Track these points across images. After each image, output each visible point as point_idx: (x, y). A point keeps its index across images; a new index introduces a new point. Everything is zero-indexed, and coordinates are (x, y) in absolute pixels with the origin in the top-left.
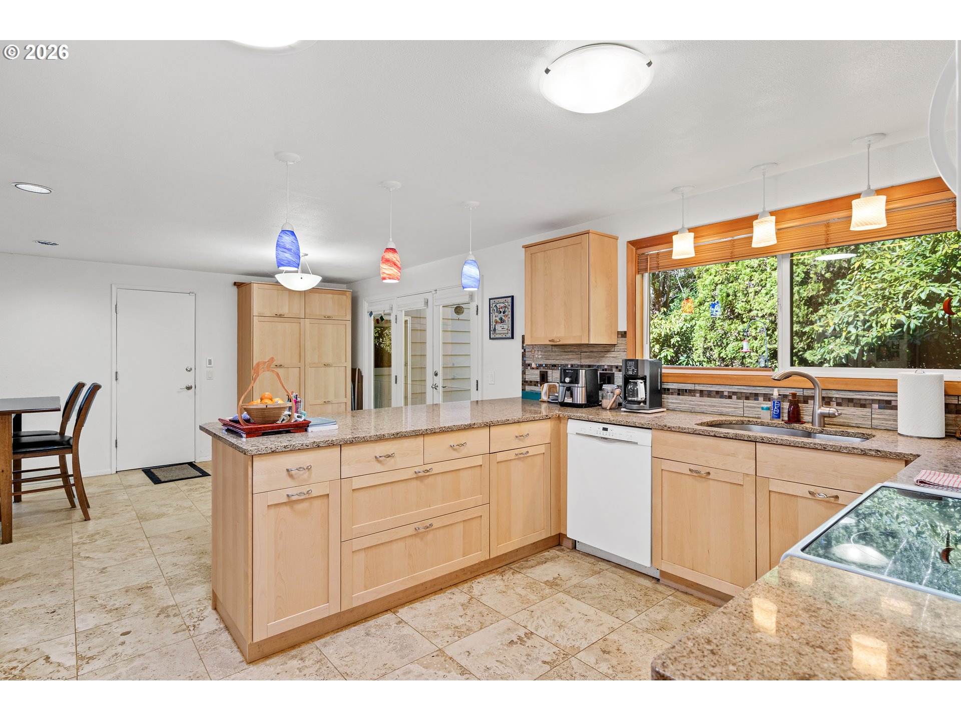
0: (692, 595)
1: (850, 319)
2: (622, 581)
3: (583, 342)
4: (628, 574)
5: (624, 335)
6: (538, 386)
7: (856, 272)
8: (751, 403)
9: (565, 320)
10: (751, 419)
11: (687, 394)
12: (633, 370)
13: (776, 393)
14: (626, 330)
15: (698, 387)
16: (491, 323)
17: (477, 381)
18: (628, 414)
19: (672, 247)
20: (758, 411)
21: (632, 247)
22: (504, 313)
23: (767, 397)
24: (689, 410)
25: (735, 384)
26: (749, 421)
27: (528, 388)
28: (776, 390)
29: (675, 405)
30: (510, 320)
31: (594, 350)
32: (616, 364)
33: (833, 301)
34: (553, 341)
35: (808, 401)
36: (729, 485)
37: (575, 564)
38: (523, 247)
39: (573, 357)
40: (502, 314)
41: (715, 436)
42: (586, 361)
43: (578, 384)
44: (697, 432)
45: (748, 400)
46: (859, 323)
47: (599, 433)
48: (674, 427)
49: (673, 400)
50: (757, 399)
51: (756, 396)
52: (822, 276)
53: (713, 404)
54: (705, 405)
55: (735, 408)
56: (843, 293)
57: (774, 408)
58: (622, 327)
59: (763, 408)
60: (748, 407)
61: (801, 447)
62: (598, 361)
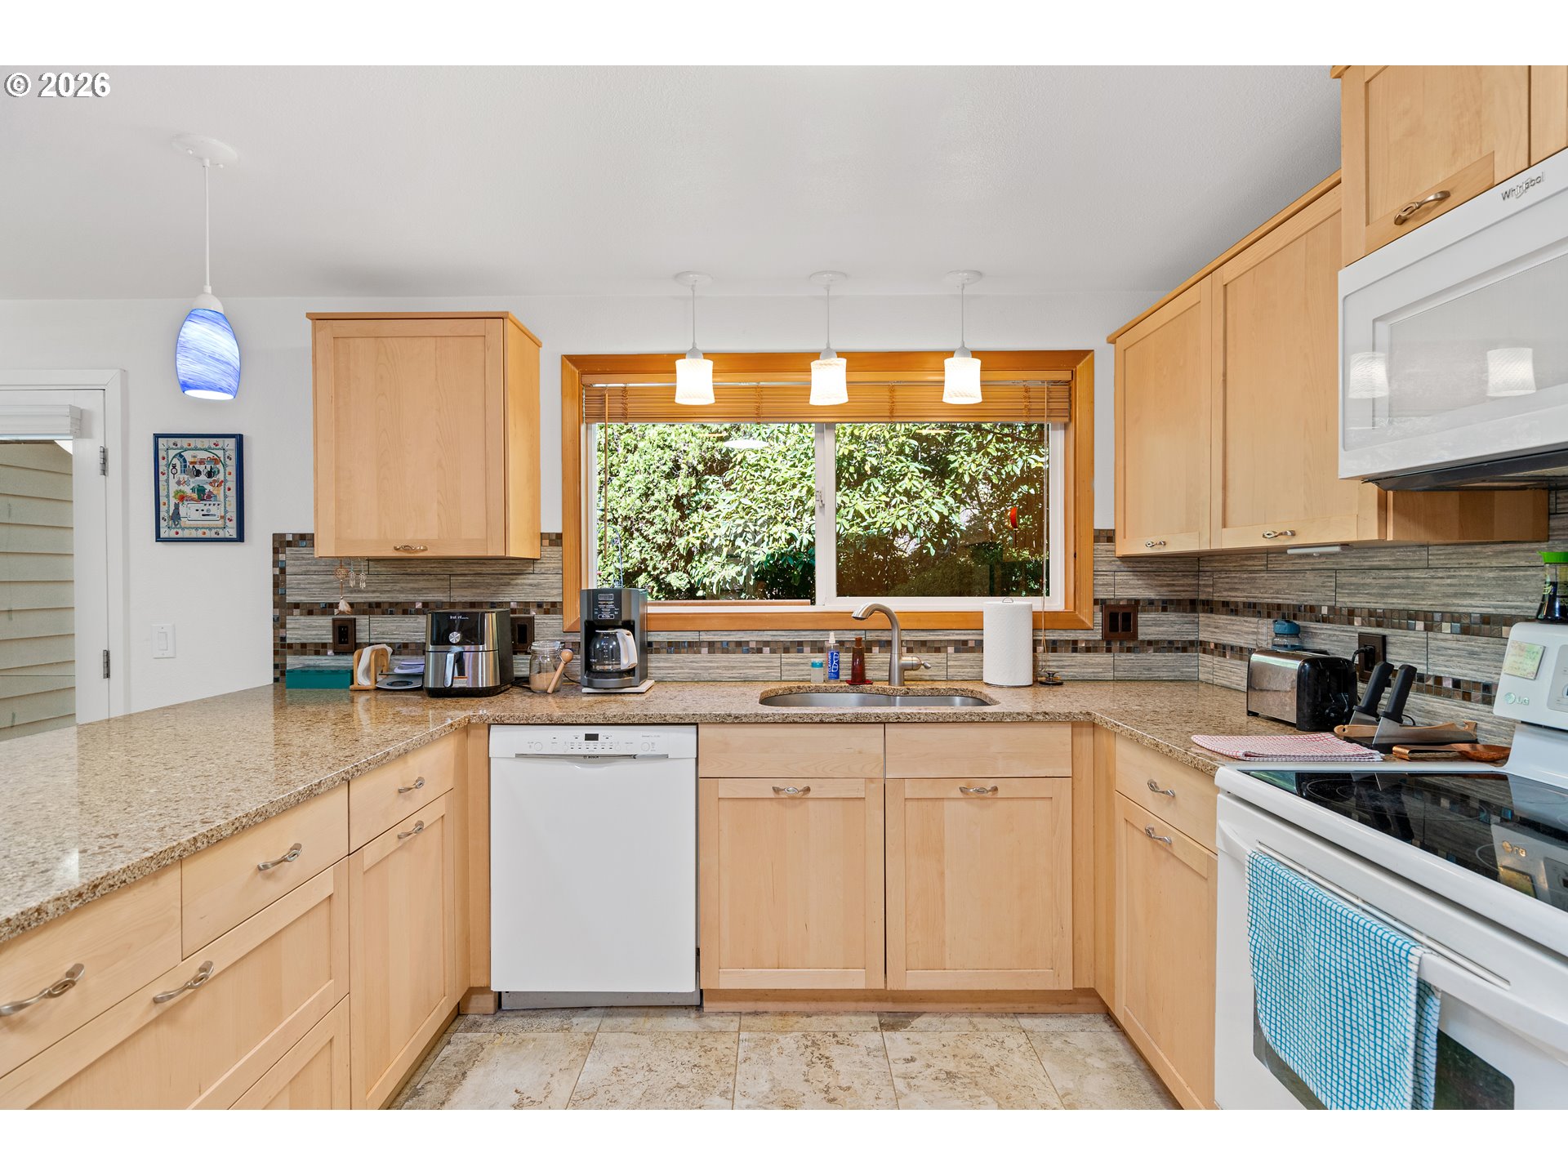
0: (766, 1012)
1: (740, 530)
2: (645, 1041)
3: (490, 554)
4: (641, 1020)
5: (556, 540)
6: (326, 654)
7: (738, 467)
8: (792, 657)
9: (439, 503)
10: (801, 685)
11: (686, 650)
12: (612, 611)
13: (832, 639)
14: (560, 531)
15: (705, 637)
16: (163, 499)
17: (107, 654)
18: (600, 698)
19: (675, 382)
20: (802, 670)
21: (575, 370)
22: (210, 474)
23: (818, 647)
24: (689, 678)
25: (768, 628)
26: (799, 687)
27: (293, 662)
28: (832, 633)
29: (662, 671)
30: (232, 494)
31: (485, 569)
32: (538, 599)
33: (703, 503)
34: (406, 548)
35: (871, 649)
36: (840, 803)
37: (531, 1047)
38: (309, 316)
39: (429, 585)
40: (203, 477)
41: (822, 722)
42: (465, 594)
43: (482, 643)
44: (791, 719)
45: (788, 652)
46: (749, 536)
47: (576, 747)
48: (746, 716)
49: (659, 662)
50: (801, 651)
51: (799, 646)
52: (694, 469)
53: (732, 664)
54: (718, 668)
55: (767, 668)
56: (713, 494)
57: (832, 662)
58: (552, 523)
59: (813, 665)
60: (788, 664)
61: (953, 722)
62: (495, 594)
